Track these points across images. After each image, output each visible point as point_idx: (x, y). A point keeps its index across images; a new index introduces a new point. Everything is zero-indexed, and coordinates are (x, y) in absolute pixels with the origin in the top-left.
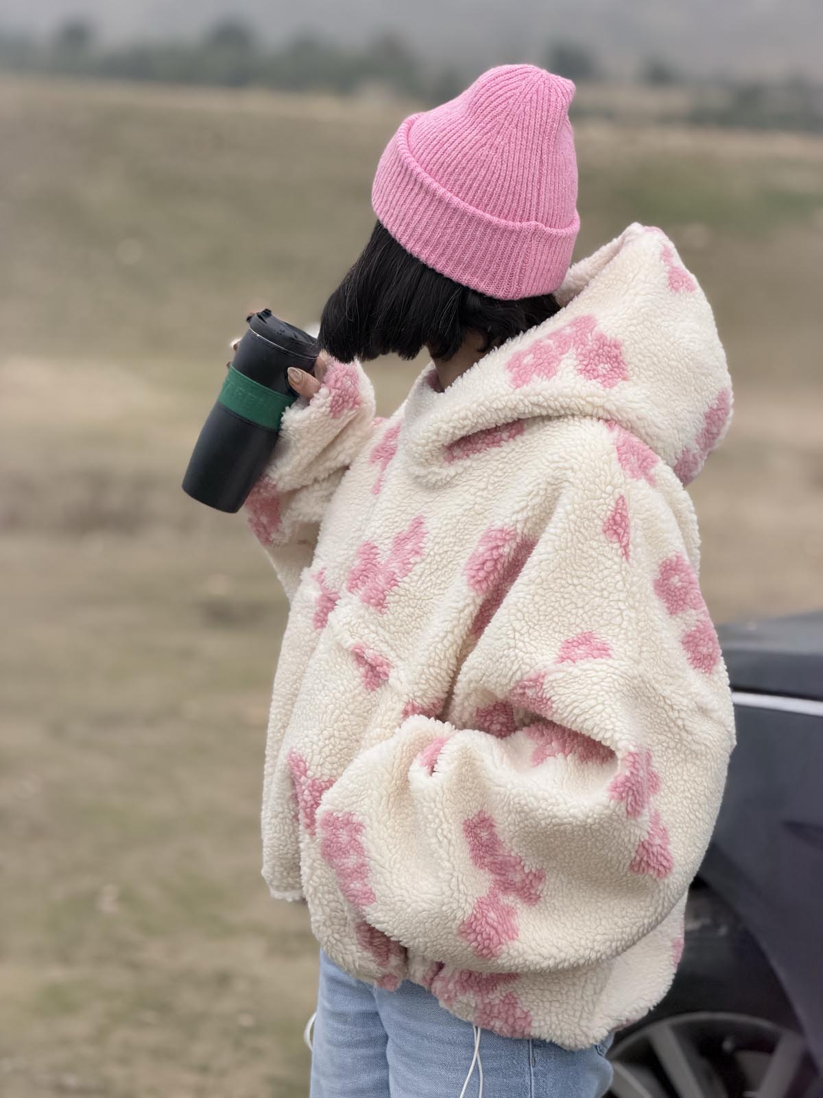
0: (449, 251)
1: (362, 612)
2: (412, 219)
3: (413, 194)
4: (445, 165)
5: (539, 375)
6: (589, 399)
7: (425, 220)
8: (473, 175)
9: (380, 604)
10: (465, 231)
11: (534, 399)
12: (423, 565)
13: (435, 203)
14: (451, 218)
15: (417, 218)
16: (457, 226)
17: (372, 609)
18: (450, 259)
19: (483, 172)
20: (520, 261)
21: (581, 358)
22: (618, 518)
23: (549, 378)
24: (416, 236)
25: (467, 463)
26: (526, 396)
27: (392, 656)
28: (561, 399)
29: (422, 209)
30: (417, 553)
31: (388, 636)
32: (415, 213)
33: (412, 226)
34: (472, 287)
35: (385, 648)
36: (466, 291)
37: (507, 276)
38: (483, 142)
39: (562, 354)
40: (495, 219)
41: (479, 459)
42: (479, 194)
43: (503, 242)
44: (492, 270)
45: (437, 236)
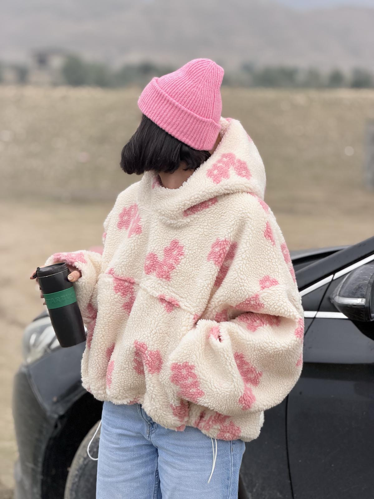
0: (179, 127)
1: (159, 281)
2: (163, 114)
3: (164, 104)
4: (178, 94)
5: (224, 177)
6: (246, 185)
7: (169, 115)
8: (190, 98)
9: (168, 278)
10: (186, 119)
11: (226, 187)
12: (185, 259)
13: (174, 108)
14: (180, 114)
15: (165, 114)
16: (183, 118)
17: (164, 280)
18: (178, 131)
19: (194, 97)
20: (205, 134)
21: (236, 169)
22: (269, 230)
23: (229, 178)
24: (164, 121)
25: (195, 216)
26: (222, 186)
27: (177, 297)
28: (236, 186)
29: (168, 110)
30: (182, 255)
31: (174, 290)
32: (164, 112)
33: (163, 116)
34: (186, 143)
35: (173, 294)
36: (183, 144)
37: (200, 140)
38: (194, 85)
39: (229, 168)
40: (198, 116)
41: (200, 214)
42: (192, 106)
43: (200, 126)
44: (194, 136)
45: (174, 121)
